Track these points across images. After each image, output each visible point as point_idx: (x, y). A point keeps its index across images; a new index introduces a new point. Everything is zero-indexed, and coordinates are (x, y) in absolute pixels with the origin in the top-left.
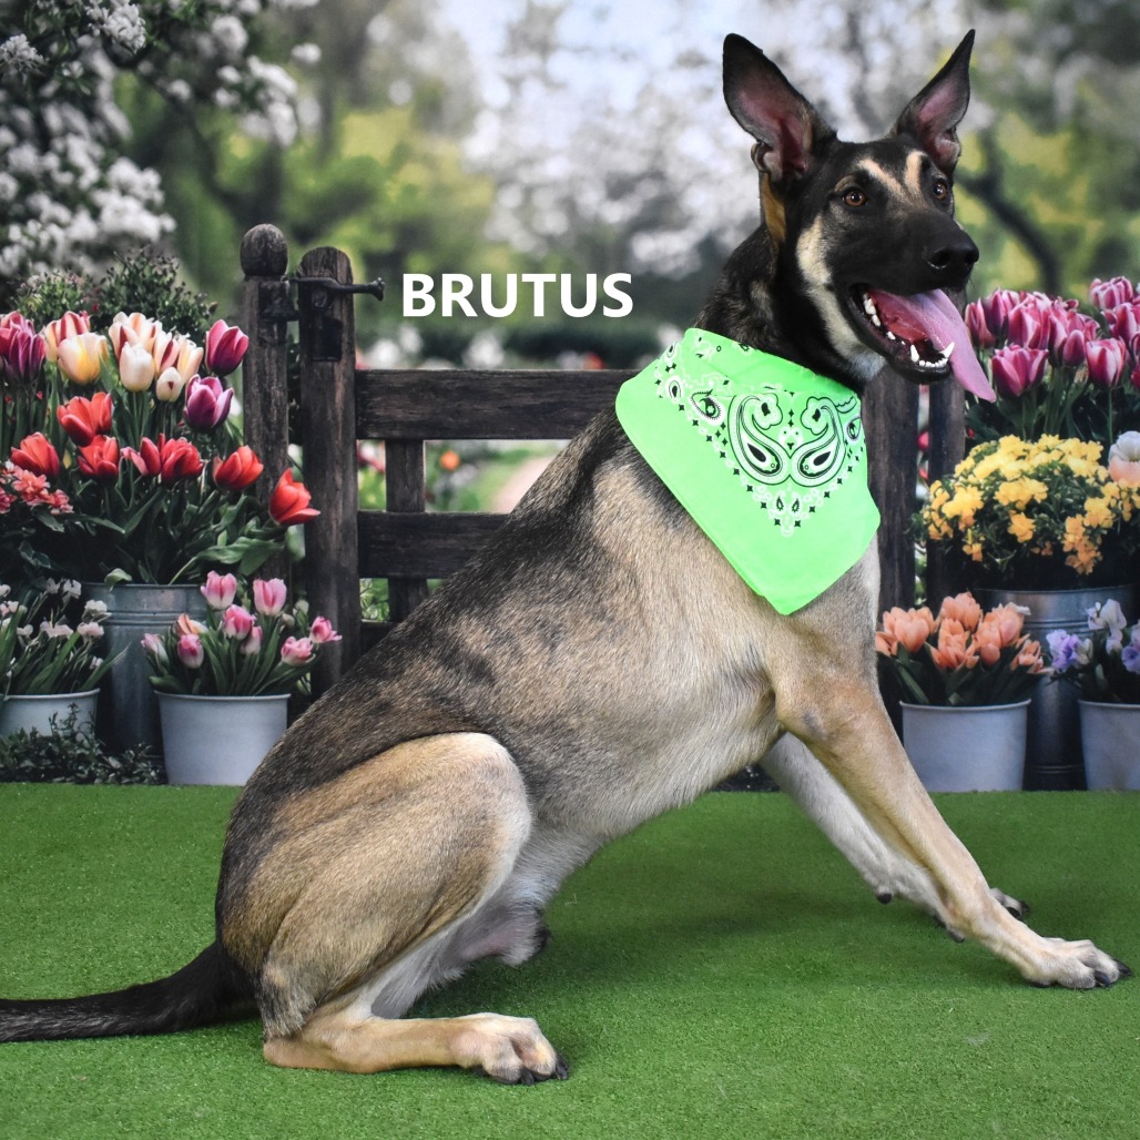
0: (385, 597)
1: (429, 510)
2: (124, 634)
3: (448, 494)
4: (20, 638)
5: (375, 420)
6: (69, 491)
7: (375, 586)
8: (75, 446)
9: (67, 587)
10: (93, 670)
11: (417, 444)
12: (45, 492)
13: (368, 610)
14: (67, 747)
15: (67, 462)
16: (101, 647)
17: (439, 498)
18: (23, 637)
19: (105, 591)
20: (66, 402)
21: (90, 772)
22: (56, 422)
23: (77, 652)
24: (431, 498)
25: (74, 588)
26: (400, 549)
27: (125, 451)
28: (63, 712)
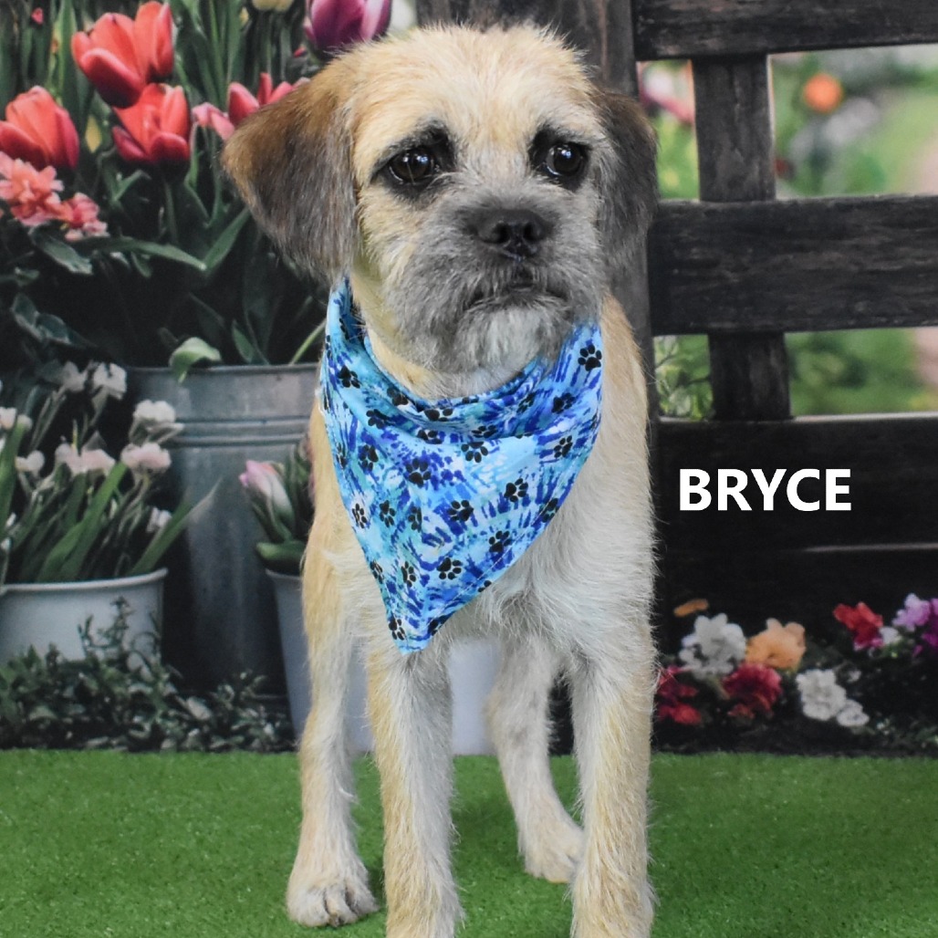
0: (703, 372)
1: (784, 194)
2: (208, 464)
3: (819, 160)
4: (22, 478)
5: (671, 21)
6: (100, 196)
7: (683, 350)
8: (106, 109)
9: (100, 377)
10: (152, 535)
11: (755, 62)
12: (54, 200)
13: (672, 398)
14: (111, 679)
15: (93, 140)
16: (167, 490)
17: (803, 171)
18: (28, 474)
19: (170, 382)
20: (88, 25)
21: (155, 728)
22: (70, 64)
23: (123, 499)
24: (786, 169)
25: (112, 379)
26: (729, 274)
27: (201, 111)
28: (103, 614)
